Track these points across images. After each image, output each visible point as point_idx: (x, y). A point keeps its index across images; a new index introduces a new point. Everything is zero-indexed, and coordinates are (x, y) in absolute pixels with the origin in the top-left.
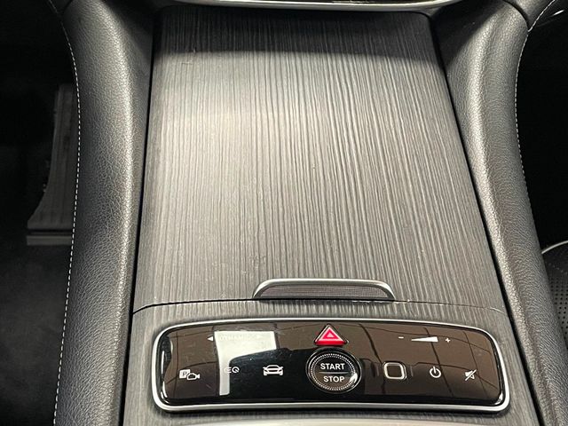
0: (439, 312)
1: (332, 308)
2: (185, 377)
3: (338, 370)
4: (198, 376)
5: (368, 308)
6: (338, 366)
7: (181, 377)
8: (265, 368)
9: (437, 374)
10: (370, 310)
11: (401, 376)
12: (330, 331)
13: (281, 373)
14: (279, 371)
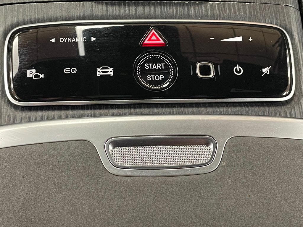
0: (245, 11)
1: (157, 9)
2: (31, 76)
3: (159, 70)
4: (42, 76)
5: (186, 9)
6: (159, 66)
7: (28, 76)
8: (99, 70)
9: (240, 72)
10: (188, 10)
11: (210, 74)
12: (153, 34)
13: (112, 74)
14: (110, 72)
